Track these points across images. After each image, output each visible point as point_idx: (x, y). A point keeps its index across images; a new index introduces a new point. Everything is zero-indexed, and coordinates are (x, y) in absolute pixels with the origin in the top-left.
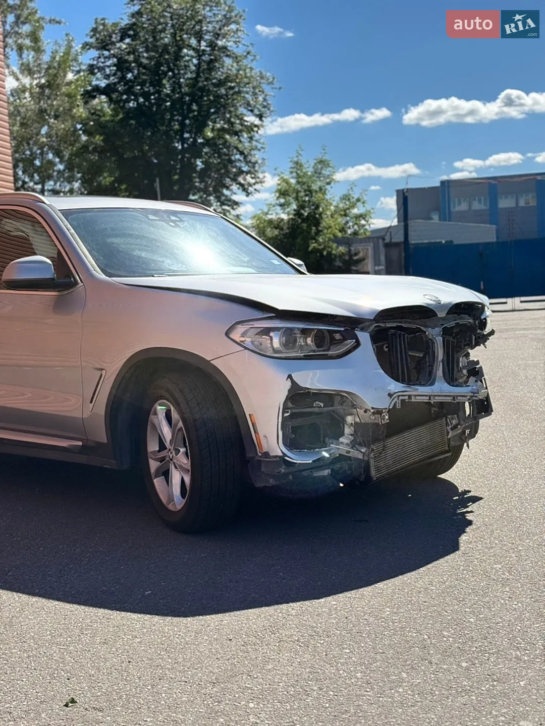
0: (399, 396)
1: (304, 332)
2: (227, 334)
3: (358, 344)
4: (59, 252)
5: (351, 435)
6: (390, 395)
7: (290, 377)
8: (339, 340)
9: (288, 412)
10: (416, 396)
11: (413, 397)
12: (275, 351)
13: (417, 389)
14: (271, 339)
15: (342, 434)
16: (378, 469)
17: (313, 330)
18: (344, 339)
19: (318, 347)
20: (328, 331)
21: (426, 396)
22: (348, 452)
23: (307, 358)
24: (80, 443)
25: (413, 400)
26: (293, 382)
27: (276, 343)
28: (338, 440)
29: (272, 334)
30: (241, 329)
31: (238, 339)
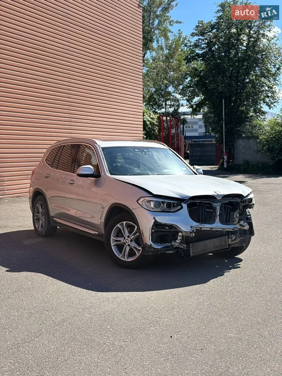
0: (195, 227)
1: (163, 203)
2: (137, 201)
3: (182, 208)
4: (98, 164)
5: (180, 240)
6: (191, 227)
7: (154, 218)
8: (176, 206)
9: (153, 230)
10: (204, 228)
11: (202, 228)
12: (153, 209)
13: (205, 225)
14: (151, 204)
15: (177, 239)
16: (193, 253)
17: (166, 202)
18: (177, 206)
19: (167, 208)
20: (173, 203)
21: (209, 228)
22: (178, 246)
23: (162, 212)
24: (97, 233)
25: (202, 229)
26: (155, 220)
27: (152, 206)
28: (176, 241)
29: (151, 202)
30: (142, 199)
31: (141, 203)
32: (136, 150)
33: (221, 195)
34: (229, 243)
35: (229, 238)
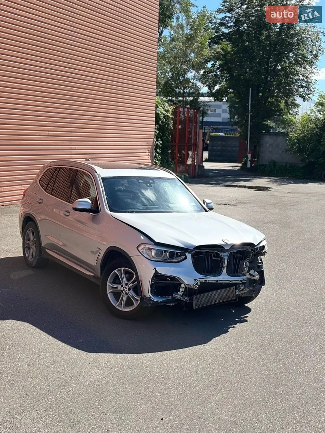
0: (199, 280)
1: (165, 251)
2: (137, 248)
3: (186, 258)
4: (96, 196)
5: (183, 292)
6: (195, 280)
7: (155, 268)
8: (179, 255)
9: (153, 281)
10: (209, 280)
11: (207, 281)
12: (153, 257)
13: (210, 278)
14: (152, 252)
15: (179, 291)
16: (197, 305)
17: (168, 251)
18: (181, 255)
19: (170, 257)
20: (176, 252)
21: (215, 280)
22: (180, 298)
23: (163, 262)
24: (93, 275)
25: (207, 282)
26: (156, 271)
27: (153, 254)
28: (177, 293)
29: (152, 250)
30: (142, 246)
31: (141, 251)
32: (140, 181)
33: (229, 245)
34: (236, 294)
35: (236, 289)
